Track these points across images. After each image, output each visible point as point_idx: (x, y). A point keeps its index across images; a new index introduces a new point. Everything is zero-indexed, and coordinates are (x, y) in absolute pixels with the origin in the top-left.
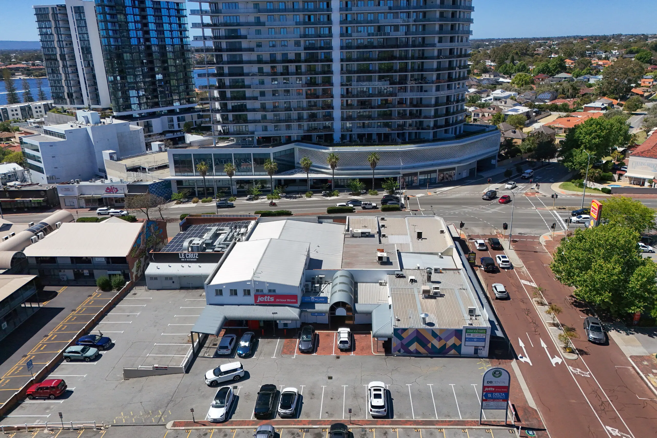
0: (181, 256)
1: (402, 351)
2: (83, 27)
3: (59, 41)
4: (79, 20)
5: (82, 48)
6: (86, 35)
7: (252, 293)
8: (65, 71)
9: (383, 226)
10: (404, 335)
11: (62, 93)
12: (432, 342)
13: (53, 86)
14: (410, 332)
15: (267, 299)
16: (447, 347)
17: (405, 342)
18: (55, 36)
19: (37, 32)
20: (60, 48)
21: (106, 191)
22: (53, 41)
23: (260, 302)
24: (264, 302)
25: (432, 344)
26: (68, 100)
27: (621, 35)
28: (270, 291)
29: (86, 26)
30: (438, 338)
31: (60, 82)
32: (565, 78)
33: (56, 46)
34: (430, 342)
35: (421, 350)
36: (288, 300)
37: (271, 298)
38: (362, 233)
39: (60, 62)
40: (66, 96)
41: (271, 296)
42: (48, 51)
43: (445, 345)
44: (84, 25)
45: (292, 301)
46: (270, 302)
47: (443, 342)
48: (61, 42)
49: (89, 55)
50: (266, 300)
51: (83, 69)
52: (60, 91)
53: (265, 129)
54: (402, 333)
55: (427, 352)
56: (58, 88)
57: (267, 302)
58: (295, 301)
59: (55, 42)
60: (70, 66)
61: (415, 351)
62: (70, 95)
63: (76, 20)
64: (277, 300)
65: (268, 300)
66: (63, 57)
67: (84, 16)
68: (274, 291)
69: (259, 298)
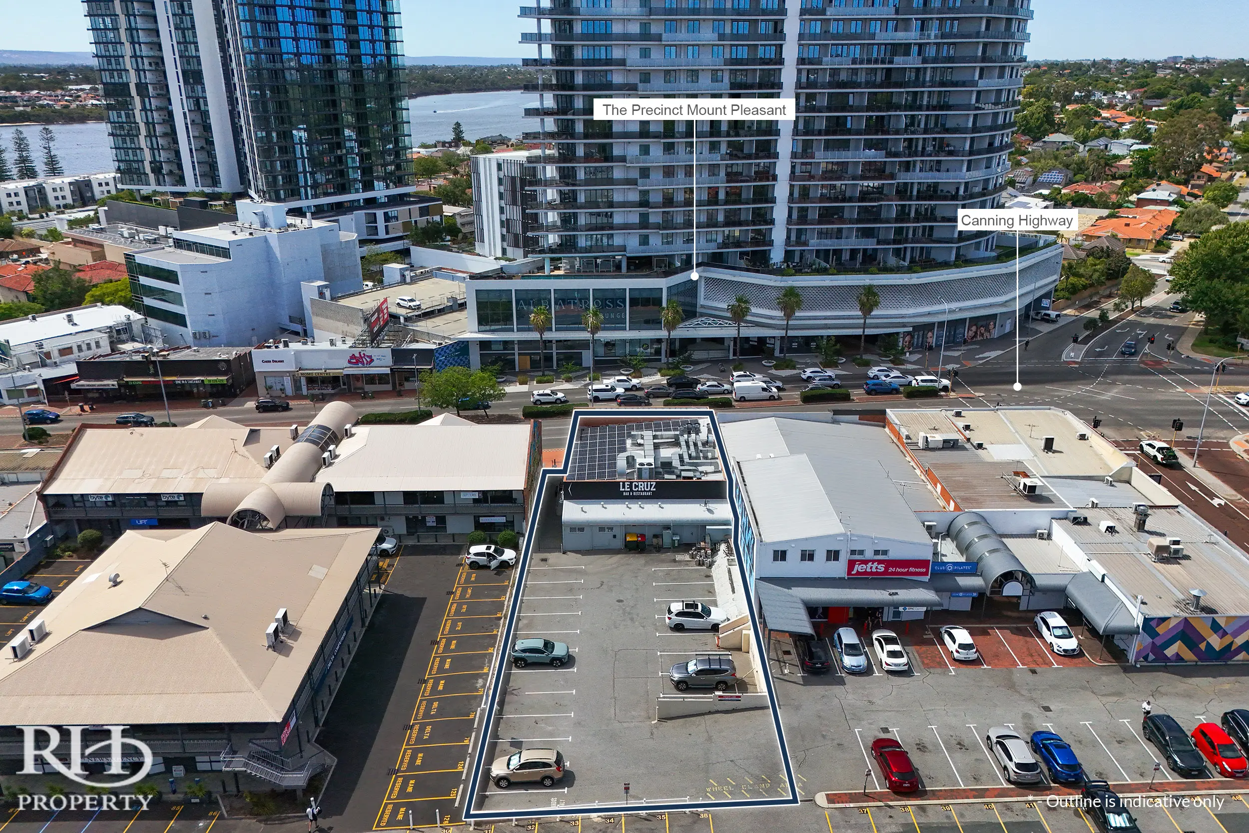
0: (624, 487)
1: (1151, 657)
2: (188, 29)
3: (134, 56)
4: (179, 15)
5: (184, 72)
6: (193, 46)
7: (844, 557)
8: (147, 119)
9: (967, 427)
10: (1161, 630)
11: (138, 161)
12: (1210, 640)
13: (119, 148)
14: (1173, 623)
15: (871, 568)
16: (1233, 648)
17: (1159, 641)
18: (127, 45)
19: (90, 36)
20: (138, 70)
21: (349, 362)
22: (123, 57)
23: (858, 573)
24: (865, 573)
25: (1208, 643)
26: (152, 177)
27: (1109, 62)
28: (877, 552)
29: (193, 27)
30: (1221, 631)
31: (136, 139)
32: (1063, 143)
33: (128, 67)
34: (1204, 639)
35: (1188, 655)
36: (912, 569)
37: (879, 567)
38: (945, 441)
39: (137, 100)
40: (148, 170)
41: (880, 562)
42: (112, 77)
43: (1232, 643)
44: (190, 26)
45: (918, 570)
46: (877, 573)
47: (1227, 640)
48: (139, 60)
49: (199, 87)
50: (869, 570)
51: (185, 114)
52: (135, 158)
53: (644, 240)
54: (1158, 625)
55: (1195, 658)
56: (130, 151)
57: (871, 573)
58: (924, 570)
59: (127, 59)
60: (158, 109)
61: (1174, 658)
62: (157, 169)
63: (173, 15)
64: (891, 570)
65: (874, 570)
66: (142, 88)
67: (190, 8)
68: (885, 552)
69: (856, 566)
